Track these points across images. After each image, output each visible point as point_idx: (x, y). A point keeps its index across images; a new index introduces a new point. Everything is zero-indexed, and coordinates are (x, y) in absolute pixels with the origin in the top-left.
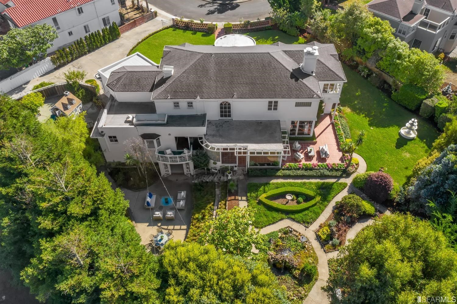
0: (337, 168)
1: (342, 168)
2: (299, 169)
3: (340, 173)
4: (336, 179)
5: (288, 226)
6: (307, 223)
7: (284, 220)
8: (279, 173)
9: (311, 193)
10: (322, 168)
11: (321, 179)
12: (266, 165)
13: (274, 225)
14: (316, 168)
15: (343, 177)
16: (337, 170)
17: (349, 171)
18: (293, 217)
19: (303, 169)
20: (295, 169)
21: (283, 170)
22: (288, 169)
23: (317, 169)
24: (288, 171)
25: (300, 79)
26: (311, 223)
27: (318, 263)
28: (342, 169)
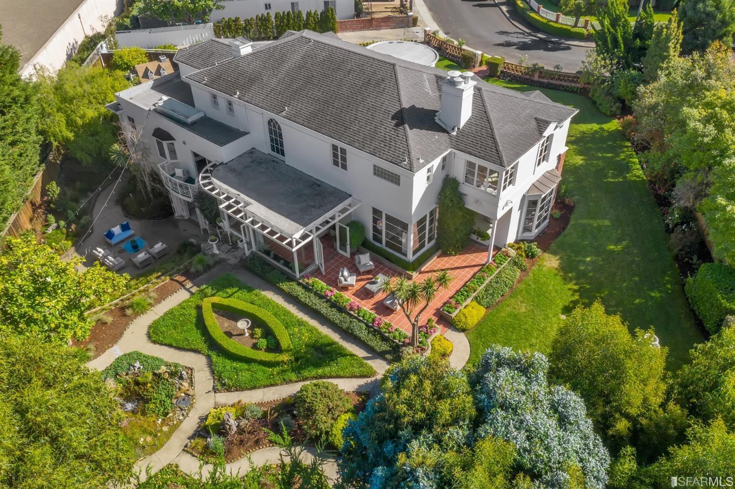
0: (387, 335)
1: (397, 341)
2: (321, 297)
3: (385, 347)
4: (368, 353)
5: (191, 367)
6: (221, 384)
7: (201, 356)
8: (285, 286)
9: (285, 342)
10: (361, 318)
11: (343, 338)
12: (282, 261)
13: (177, 352)
14: (352, 313)
15: (385, 359)
16: (384, 339)
17: (402, 352)
18: (214, 358)
19: (328, 301)
20: (316, 294)
21: (299, 284)
22: (306, 288)
23: (351, 316)
24: (303, 291)
25: (406, 126)
26: (229, 390)
27: (151, 454)
28: (394, 342)
